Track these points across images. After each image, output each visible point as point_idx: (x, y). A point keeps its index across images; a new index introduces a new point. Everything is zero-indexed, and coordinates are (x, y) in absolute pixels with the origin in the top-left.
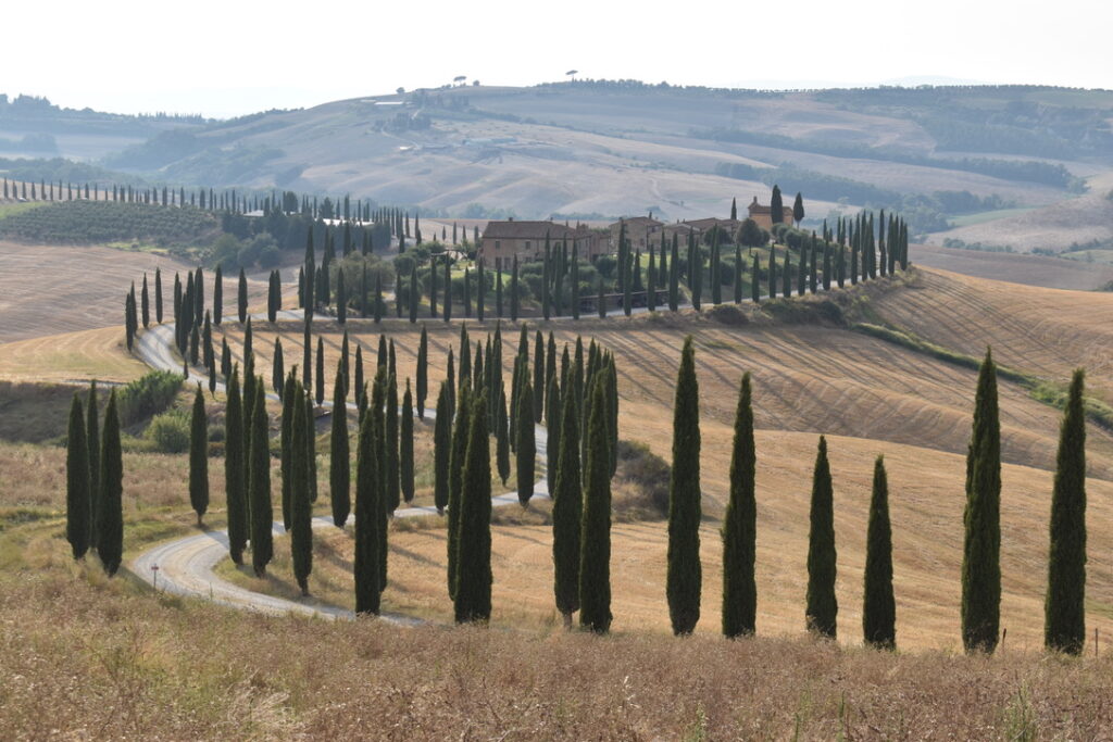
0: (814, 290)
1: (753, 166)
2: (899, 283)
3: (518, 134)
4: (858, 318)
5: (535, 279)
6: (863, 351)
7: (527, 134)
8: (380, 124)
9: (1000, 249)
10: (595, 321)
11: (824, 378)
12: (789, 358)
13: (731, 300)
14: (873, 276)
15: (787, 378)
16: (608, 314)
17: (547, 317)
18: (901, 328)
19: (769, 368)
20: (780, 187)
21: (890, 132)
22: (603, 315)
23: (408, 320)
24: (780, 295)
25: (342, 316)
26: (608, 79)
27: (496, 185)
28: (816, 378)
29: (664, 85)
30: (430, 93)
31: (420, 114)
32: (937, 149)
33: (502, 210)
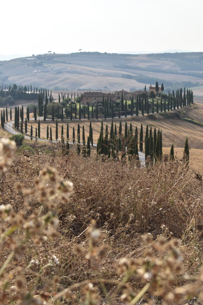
0: (171, 110)
1: (132, 75)
2: (192, 107)
3: (67, 67)
4: (184, 117)
5: (101, 108)
6: (187, 126)
7: (69, 67)
8: (29, 65)
9: (201, 97)
10: (118, 119)
11: (180, 133)
12: (170, 128)
13: (151, 113)
14: (186, 106)
15: (171, 133)
16: (121, 117)
17: (105, 118)
18: (195, 119)
19: (166, 131)
20: (158, 82)
21: (168, 65)
22: (119, 117)
23: (70, 119)
24: (163, 111)
25: (53, 119)
26: (90, 51)
27: (62, 81)
28: (178, 133)
29: (106, 53)
30: (42, 56)
31: (39, 62)
32: (181, 70)
33: (64, 88)
